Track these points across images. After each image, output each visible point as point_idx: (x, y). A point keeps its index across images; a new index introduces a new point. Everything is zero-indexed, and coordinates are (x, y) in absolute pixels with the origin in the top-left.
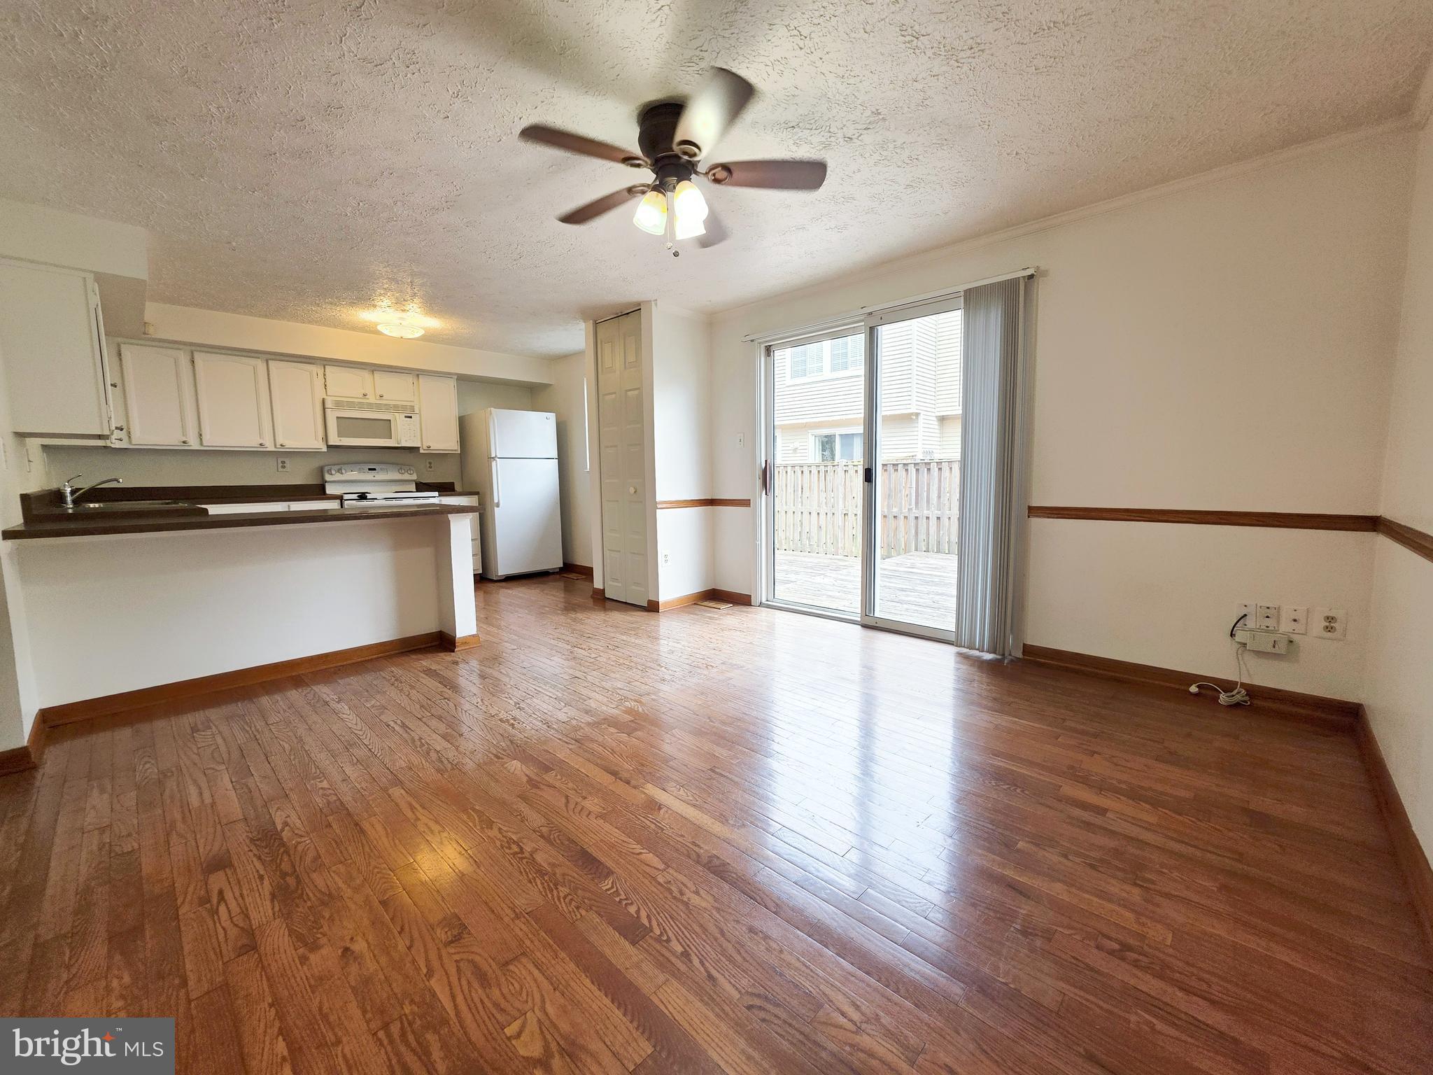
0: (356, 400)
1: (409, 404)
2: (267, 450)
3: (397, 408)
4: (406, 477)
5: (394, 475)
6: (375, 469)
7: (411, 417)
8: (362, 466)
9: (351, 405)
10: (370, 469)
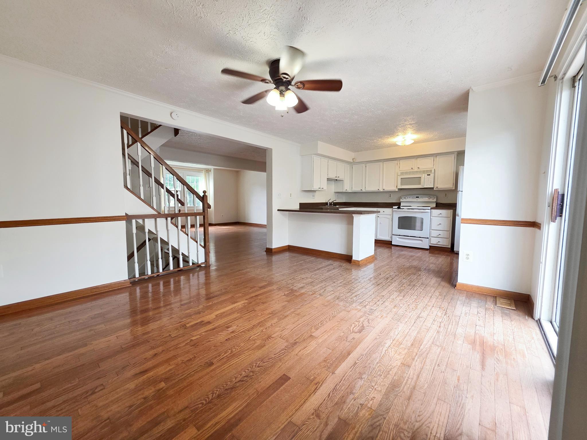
0: (408, 171)
1: (429, 169)
2: (381, 191)
3: (424, 172)
4: (431, 200)
5: (426, 199)
6: (418, 197)
7: (430, 175)
8: (413, 196)
9: (406, 173)
10: (417, 197)
